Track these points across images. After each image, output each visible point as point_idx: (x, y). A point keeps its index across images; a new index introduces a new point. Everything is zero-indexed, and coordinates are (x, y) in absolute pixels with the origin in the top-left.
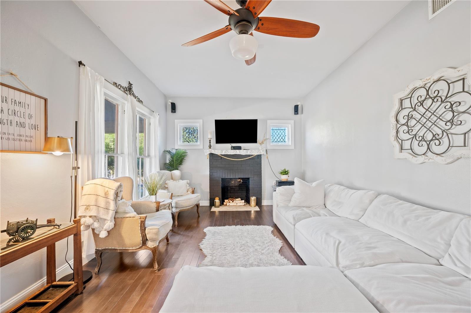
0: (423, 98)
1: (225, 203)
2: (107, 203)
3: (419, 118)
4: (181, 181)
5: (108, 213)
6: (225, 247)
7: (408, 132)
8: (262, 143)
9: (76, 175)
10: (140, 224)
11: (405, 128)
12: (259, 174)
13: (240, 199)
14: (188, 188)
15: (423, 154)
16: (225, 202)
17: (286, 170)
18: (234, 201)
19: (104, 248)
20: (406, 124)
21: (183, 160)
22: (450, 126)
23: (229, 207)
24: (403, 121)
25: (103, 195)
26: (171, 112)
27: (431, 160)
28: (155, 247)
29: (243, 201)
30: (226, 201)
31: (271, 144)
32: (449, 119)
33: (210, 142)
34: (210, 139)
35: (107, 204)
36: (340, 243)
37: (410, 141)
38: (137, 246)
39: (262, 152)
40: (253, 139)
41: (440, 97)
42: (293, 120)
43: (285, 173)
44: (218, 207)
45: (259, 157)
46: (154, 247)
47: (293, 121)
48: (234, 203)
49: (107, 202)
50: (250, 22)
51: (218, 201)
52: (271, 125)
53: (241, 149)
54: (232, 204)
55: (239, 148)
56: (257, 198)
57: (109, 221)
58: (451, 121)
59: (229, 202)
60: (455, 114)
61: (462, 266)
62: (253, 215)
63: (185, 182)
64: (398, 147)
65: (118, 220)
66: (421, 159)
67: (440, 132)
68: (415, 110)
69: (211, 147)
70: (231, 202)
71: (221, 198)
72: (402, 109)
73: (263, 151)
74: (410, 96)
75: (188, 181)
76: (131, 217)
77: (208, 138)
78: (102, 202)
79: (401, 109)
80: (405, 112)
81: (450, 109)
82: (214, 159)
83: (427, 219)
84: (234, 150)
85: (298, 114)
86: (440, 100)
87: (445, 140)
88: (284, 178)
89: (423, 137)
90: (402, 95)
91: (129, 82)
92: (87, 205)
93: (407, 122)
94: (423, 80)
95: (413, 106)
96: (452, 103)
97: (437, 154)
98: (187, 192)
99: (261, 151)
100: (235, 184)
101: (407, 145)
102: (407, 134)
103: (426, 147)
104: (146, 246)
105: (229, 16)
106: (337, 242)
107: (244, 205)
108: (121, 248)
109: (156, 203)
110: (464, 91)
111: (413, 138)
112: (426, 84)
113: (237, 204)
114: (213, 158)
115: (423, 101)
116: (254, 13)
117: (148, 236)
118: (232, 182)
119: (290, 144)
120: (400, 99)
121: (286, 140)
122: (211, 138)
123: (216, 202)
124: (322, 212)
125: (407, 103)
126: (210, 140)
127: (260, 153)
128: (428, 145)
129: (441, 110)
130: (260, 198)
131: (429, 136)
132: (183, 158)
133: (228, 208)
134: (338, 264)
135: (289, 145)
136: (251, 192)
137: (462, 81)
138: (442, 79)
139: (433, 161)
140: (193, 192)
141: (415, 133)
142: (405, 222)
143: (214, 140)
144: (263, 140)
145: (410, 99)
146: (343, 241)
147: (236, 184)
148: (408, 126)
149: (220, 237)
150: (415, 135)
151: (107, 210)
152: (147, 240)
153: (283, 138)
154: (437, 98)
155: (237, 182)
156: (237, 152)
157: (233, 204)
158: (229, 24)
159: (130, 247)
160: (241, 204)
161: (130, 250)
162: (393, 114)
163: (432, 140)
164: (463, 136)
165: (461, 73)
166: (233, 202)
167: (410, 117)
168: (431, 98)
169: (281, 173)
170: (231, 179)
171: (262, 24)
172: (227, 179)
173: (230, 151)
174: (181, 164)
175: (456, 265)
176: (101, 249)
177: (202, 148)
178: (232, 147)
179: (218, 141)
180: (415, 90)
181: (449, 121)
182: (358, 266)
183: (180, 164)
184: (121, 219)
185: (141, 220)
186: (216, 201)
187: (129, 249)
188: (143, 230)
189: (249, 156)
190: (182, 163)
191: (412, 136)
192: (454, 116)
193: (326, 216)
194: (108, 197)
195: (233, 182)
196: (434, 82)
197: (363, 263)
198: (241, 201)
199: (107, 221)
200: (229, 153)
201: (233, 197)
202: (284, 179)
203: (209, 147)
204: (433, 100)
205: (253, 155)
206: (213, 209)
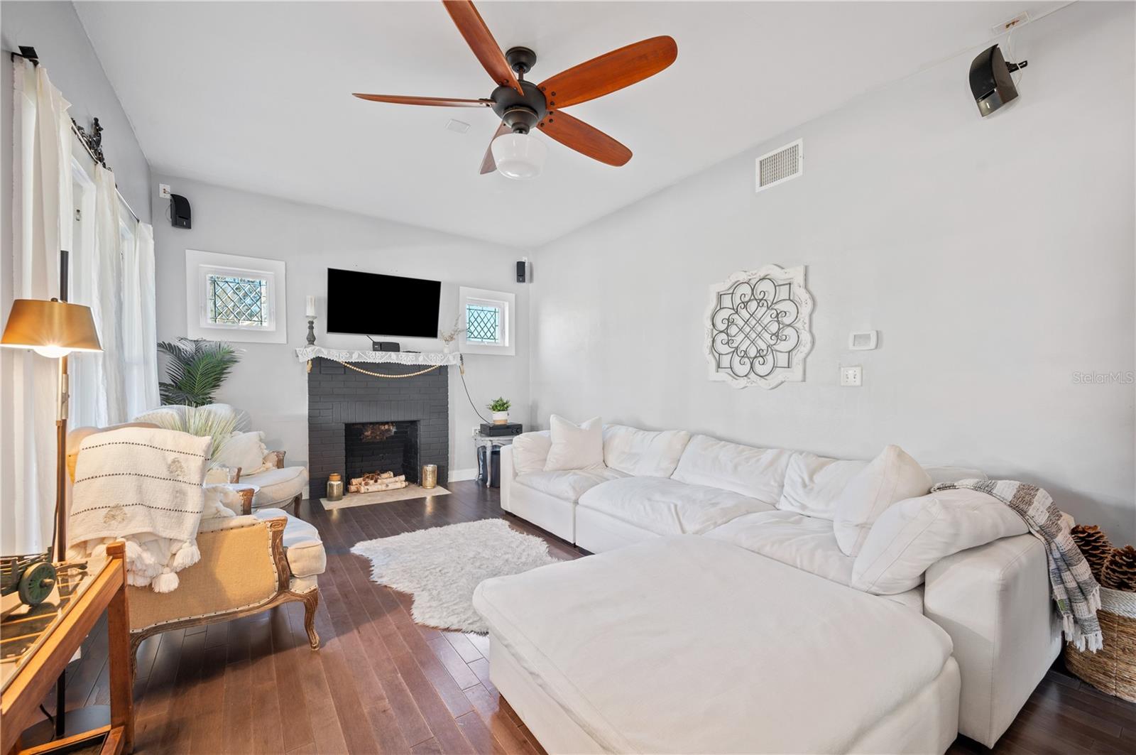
0: (747, 299)
1: (353, 488)
2: (179, 494)
3: (742, 325)
4: (240, 436)
5: (180, 523)
6: (440, 571)
7: (728, 343)
8: (451, 338)
9: (64, 418)
10: (271, 541)
11: (723, 336)
12: (441, 410)
13: (392, 473)
14: (266, 452)
15: (746, 376)
16: (354, 483)
17: (505, 402)
18: (379, 480)
19: (154, 625)
20: (725, 332)
21: (223, 374)
22: (775, 341)
23: (369, 496)
24: (722, 327)
25: (165, 474)
26: (170, 224)
27: (754, 384)
28: (315, 590)
29: (403, 477)
30: (355, 481)
31: (468, 343)
32: (774, 332)
33: (311, 328)
34: (310, 320)
35: (176, 497)
36: (676, 506)
37: (731, 355)
38: (262, 598)
39: (452, 361)
40: (428, 327)
41: (765, 300)
42: (513, 293)
43: (501, 406)
44: (339, 498)
45: (443, 370)
46: (309, 590)
47: (514, 295)
48: (380, 484)
49: (177, 492)
50: (535, 112)
51: (339, 482)
52: (468, 298)
53: (399, 351)
54: (373, 487)
55: (395, 348)
56: (438, 467)
57: (187, 544)
58: (776, 335)
59: (367, 484)
60: (781, 326)
61: (798, 504)
62: (429, 508)
63: (253, 435)
64: (713, 364)
65: (207, 537)
66: (743, 382)
67: (764, 347)
68: (737, 312)
69: (314, 341)
70: (372, 482)
71: (344, 475)
72: (721, 308)
73: (454, 358)
74: (731, 291)
75: (261, 432)
76: (242, 527)
77: (307, 316)
78: (160, 495)
79: (718, 308)
80: (725, 314)
81: (776, 319)
82: (322, 372)
83: (758, 460)
84: (384, 353)
85: (524, 281)
86: (765, 304)
87: (770, 358)
88: (499, 418)
89: (745, 352)
90: (723, 287)
91: (96, 120)
92: (112, 505)
93: (727, 328)
94: (747, 273)
95: (735, 308)
96: (779, 312)
97: (761, 376)
98: (264, 463)
99: (451, 358)
100: (375, 437)
101: (725, 361)
102: (727, 345)
103: (749, 365)
104: (289, 592)
105: (498, 86)
106: (672, 506)
107: (406, 486)
108: (213, 614)
109: (241, 493)
110: (789, 299)
111: (734, 351)
112: (750, 280)
113: (387, 486)
114: (320, 372)
115: (747, 302)
116: (548, 102)
117: (295, 568)
118: (366, 434)
119: (507, 344)
120: (719, 293)
121: (498, 335)
122: (316, 318)
123: (331, 486)
124: (607, 473)
125: (727, 301)
126: (311, 323)
127: (448, 360)
128: (752, 364)
129: (767, 319)
130: (443, 467)
131: (753, 352)
132: (225, 369)
133: (369, 499)
134: (683, 532)
135: (504, 347)
136: (422, 453)
137: (788, 286)
138: (767, 277)
139: (756, 385)
140: (280, 464)
141: (736, 345)
142: (736, 467)
143: (322, 323)
144: (453, 333)
145: (731, 295)
146: (679, 503)
147: (378, 438)
148: (727, 334)
149: (410, 557)
150: (737, 348)
151: (176, 513)
152: (293, 576)
153: (492, 330)
154: (763, 301)
155: (378, 433)
156: (392, 357)
157: (376, 487)
158: (489, 98)
159: (241, 606)
160: (398, 485)
161: (241, 611)
162: (709, 313)
163: (756, 357)
164: (787, 354)
165: (787, 276)
166: (376, 481)
167: (730, 322)
168: (756, 300)
169: (495, 408)
170: (364, 424)
171: (551, 120)
172: (356, 427)
173: (374, 354)
174: (216, 386)
175: (793, 505)
176: (140, 631)
177: (286, 343)
178: (375, 343)
179: (333, 327)
180: (737, 285)
181: (774, 334)
182: (712, 527)
183: (213, 387)
184: (211, 535)
185: (274, 529)
186: (332, 482)
187: (237, 610)
188: (280, 554)
189: (419, 367)
190: (221, 383)
191: (733, 350)
192: (779, 329)
193: (617, 478)
194: (180, 478)
195: (368, 433)
196: (760, 280)
197: (716, 523)
198: (397, 478)
199: (180, 544)
200: (370, 358)
201: (373, 472)
202: (500, 421)
203: (309, 341)
204: (758, 303)
205: (431, 366)
206: (327, 505)
